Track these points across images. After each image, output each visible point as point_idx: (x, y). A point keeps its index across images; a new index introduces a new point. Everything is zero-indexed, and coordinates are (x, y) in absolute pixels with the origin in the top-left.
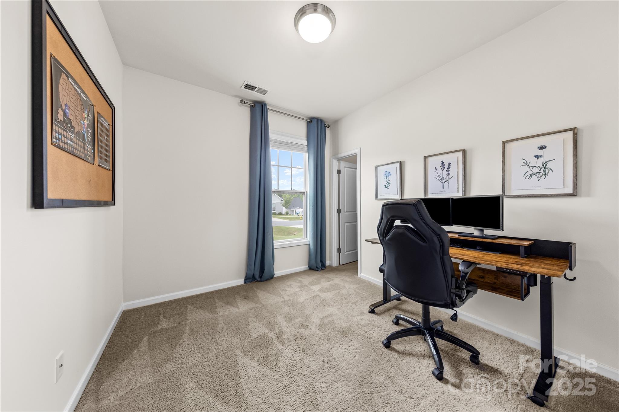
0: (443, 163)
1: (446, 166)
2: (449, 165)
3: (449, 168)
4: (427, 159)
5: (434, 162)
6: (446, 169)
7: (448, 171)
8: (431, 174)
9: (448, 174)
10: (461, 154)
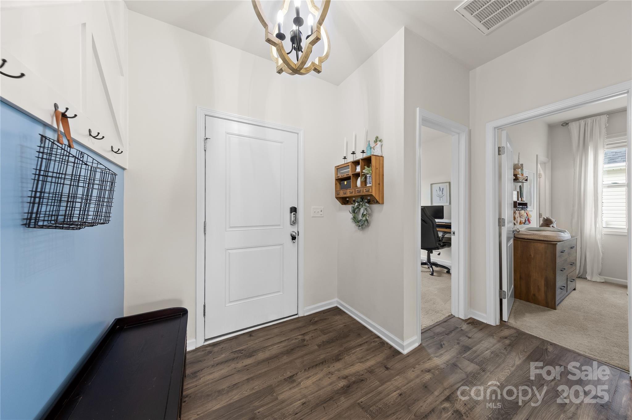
0: (440, 188)
1: (442, 190)
2: (443, 189)
3: (443, 191)
4: (432, 185)
5: (436, 187)
6: (441, 191)
7: (442, 192)
8: (434, 193)
9: (442, 194)
10: (448, 184)
